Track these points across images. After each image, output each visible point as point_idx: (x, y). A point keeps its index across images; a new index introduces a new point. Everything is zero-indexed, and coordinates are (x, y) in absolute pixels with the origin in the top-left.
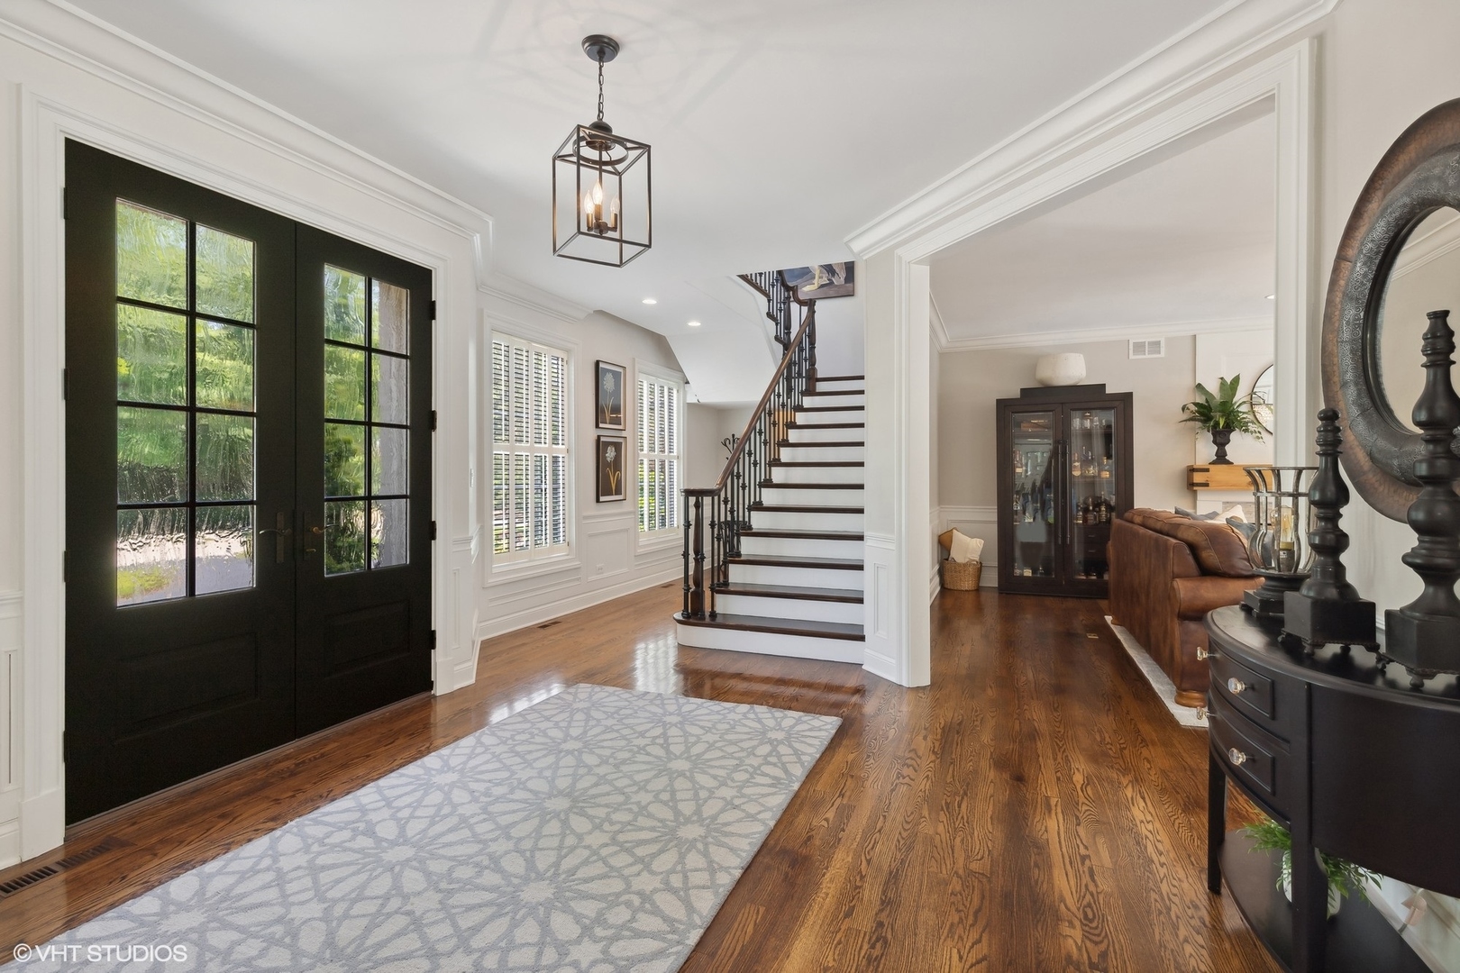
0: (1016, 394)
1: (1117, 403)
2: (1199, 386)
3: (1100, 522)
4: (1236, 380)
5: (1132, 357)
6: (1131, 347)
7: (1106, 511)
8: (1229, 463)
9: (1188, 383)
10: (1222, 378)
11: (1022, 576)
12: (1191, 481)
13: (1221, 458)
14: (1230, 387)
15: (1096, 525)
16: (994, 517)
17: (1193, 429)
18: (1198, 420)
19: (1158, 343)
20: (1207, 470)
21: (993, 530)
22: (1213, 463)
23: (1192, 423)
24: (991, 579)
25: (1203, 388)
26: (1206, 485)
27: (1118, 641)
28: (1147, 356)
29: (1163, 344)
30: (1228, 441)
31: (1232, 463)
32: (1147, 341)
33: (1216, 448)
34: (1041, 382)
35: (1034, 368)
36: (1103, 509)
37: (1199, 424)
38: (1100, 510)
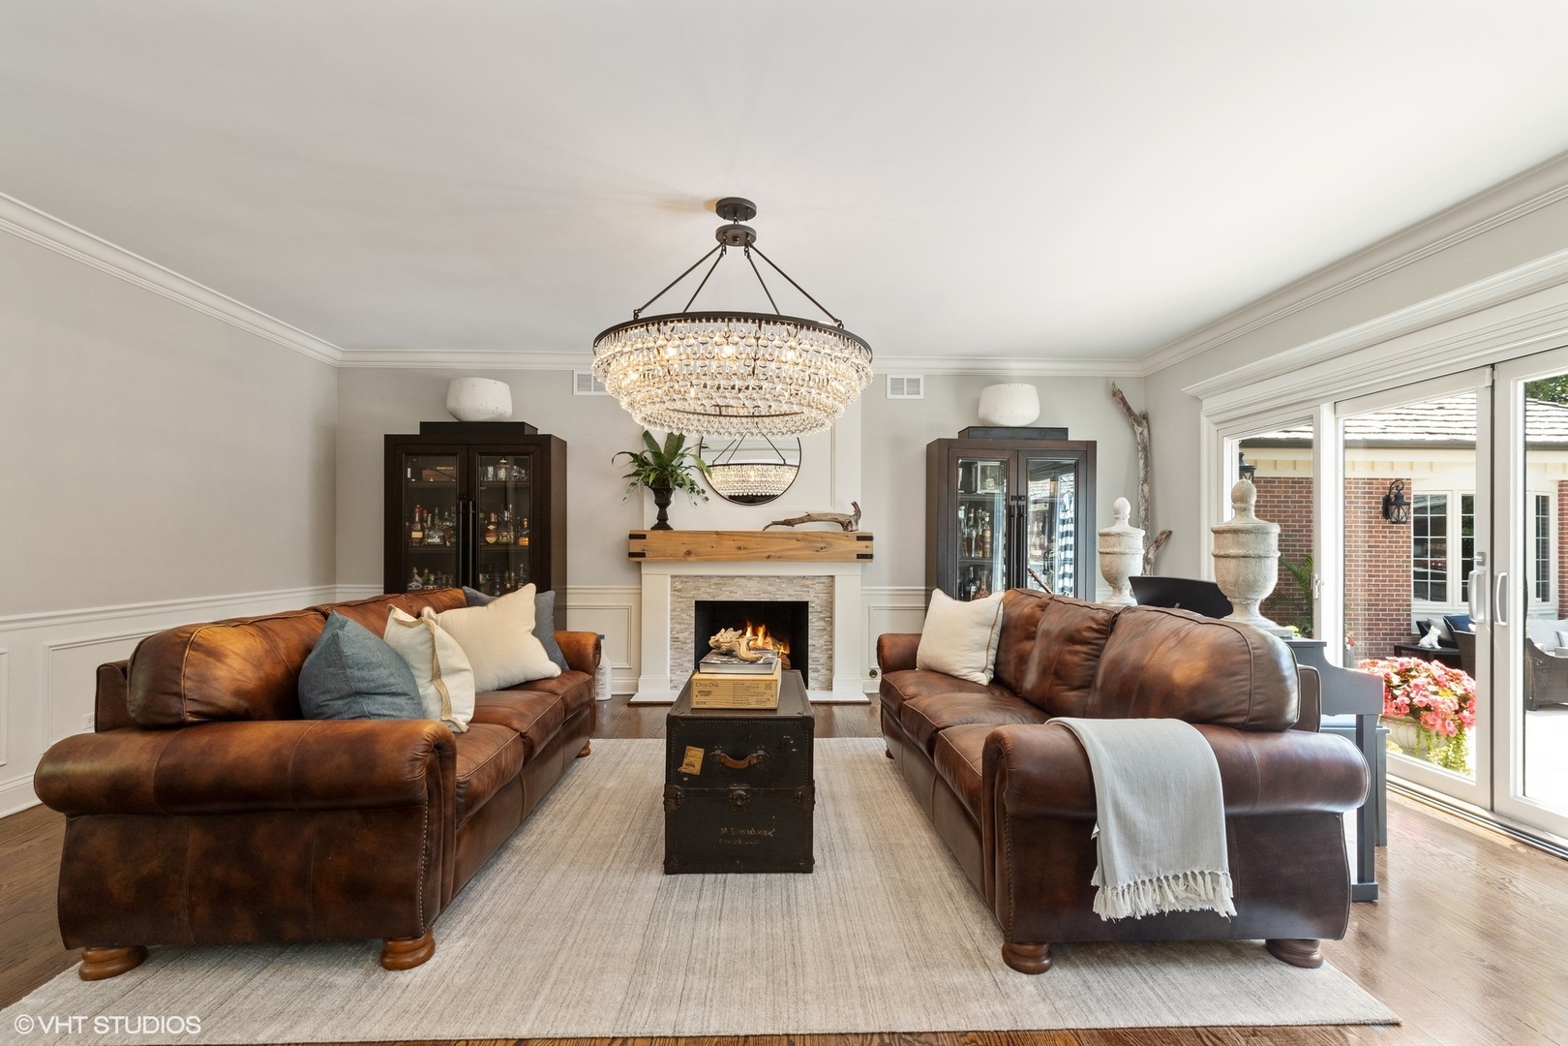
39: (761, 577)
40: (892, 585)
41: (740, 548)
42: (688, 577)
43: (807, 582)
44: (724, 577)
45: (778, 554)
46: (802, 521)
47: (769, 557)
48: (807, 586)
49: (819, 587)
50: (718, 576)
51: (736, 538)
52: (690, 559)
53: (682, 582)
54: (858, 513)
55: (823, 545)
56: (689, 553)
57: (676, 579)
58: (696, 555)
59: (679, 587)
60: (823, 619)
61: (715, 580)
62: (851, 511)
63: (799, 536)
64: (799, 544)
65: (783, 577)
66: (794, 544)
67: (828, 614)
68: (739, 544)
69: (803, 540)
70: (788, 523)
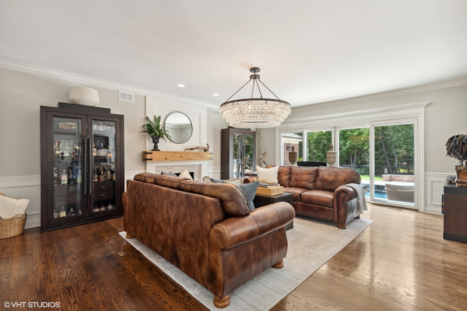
0: (55, 105)
1: (116, 120)
2: (147, 118)
3: (107, 179)
4: (159, 117)
5: (120, 99)
6: (120, 94)
7: (110, 174)
8: (159, 150)
9: (143, 116)
10: (155, 116)
11: (59, 218)
12: (145, 158)
13: (156, 149)
14: (158, 120)
15: (105, 181)
16: (38, 182)
17: (145, 136)
18: (147, 132)
19: (131, 96)
20: (152, 153)
21: (37, 191)
22: (153, 150)
23: (144, 133)
24: (35, 222)
25: (149, 119)
26: (151, 159)
27: (138, 252)
28: (127, 101)
29: (133, 97)
30: (158, 142)
31: (160, 151)
32: (127, 93)
33: (154, 144)
34: (71, 101)
35: (68, 94)
36: (109, 172)
37: (147, 134)
38: (107, 173)
39: (182, 166)
40: (213, 166)
41: (181, 157)
42: (160, 166)
43: (194, 167)
44: (171, 166)
45: (191, 158)
46: (196, 148)
47: (189, 159)
48: (194, 168)
49: (197, 168)
50: (170, 166)
51: (180, 154)
52: (166, 160)
53: (159, 168)
54: (208, 146)
55: (202, 156)
56: (166, 159)
57: (157, 167)
58: (169, 159)
59: (158, 170)
60: (198, 177)
61: (169, 167)
62: (206, 146)
63: (196, 153)
64: (196, 155)
65: (188, 165)
66: (195, 155)
67: (199, 176)
68: (181, 155)
69: (197, 154)
70: (191, 149)
